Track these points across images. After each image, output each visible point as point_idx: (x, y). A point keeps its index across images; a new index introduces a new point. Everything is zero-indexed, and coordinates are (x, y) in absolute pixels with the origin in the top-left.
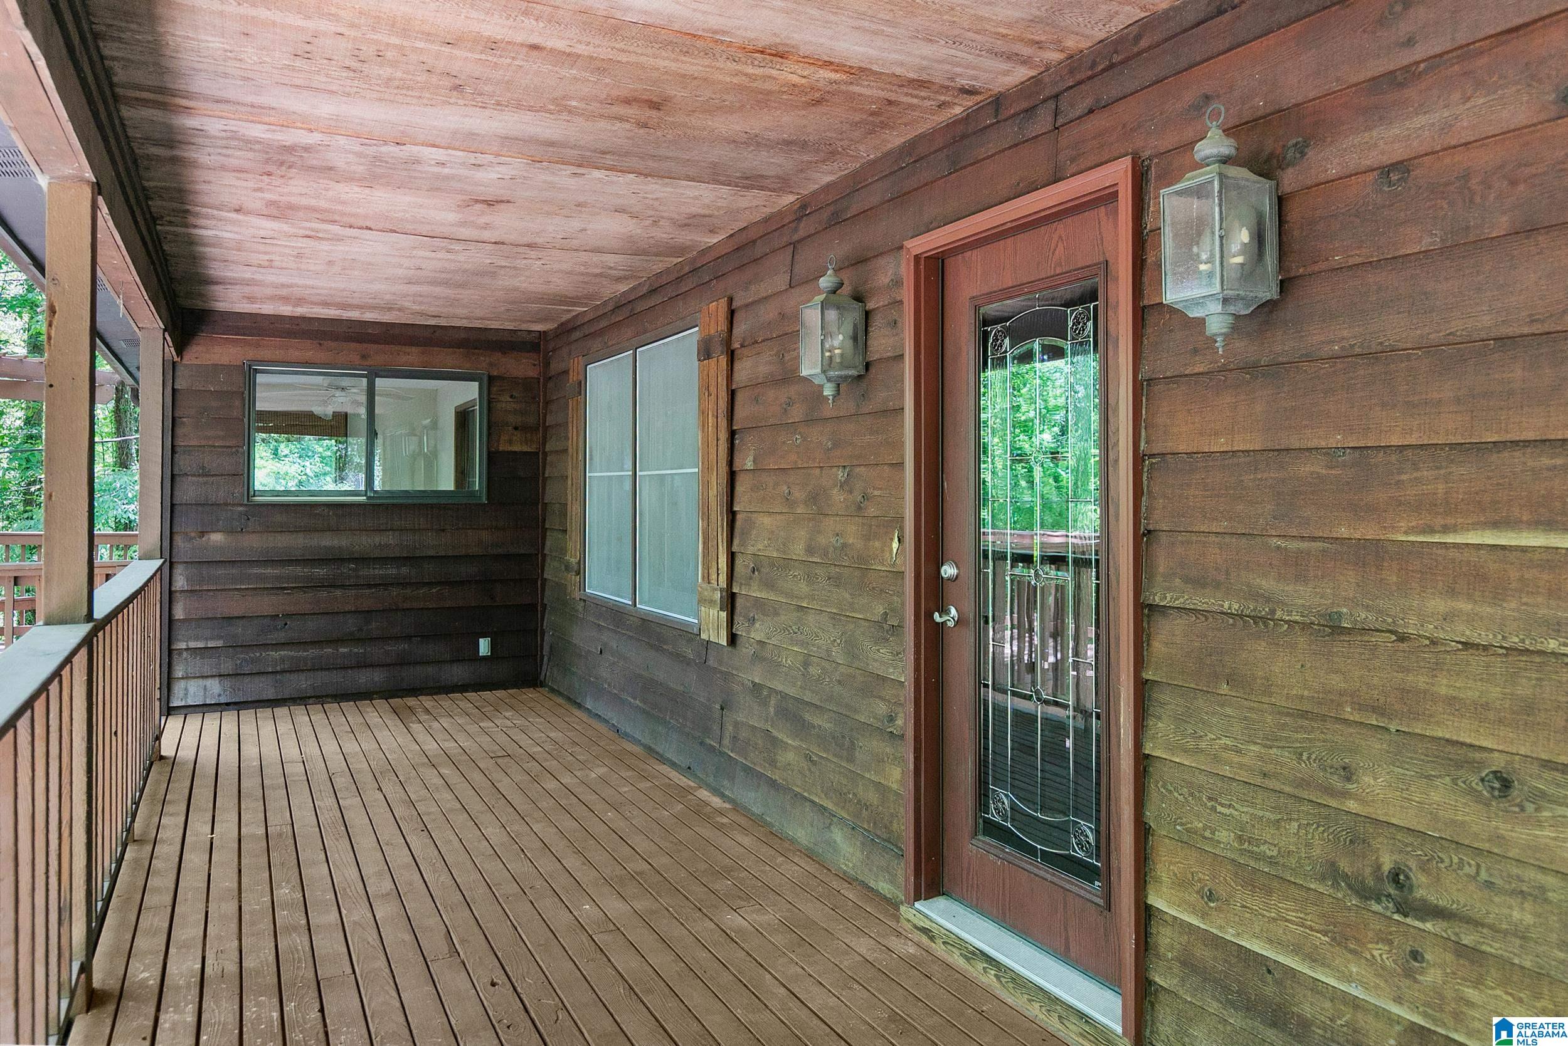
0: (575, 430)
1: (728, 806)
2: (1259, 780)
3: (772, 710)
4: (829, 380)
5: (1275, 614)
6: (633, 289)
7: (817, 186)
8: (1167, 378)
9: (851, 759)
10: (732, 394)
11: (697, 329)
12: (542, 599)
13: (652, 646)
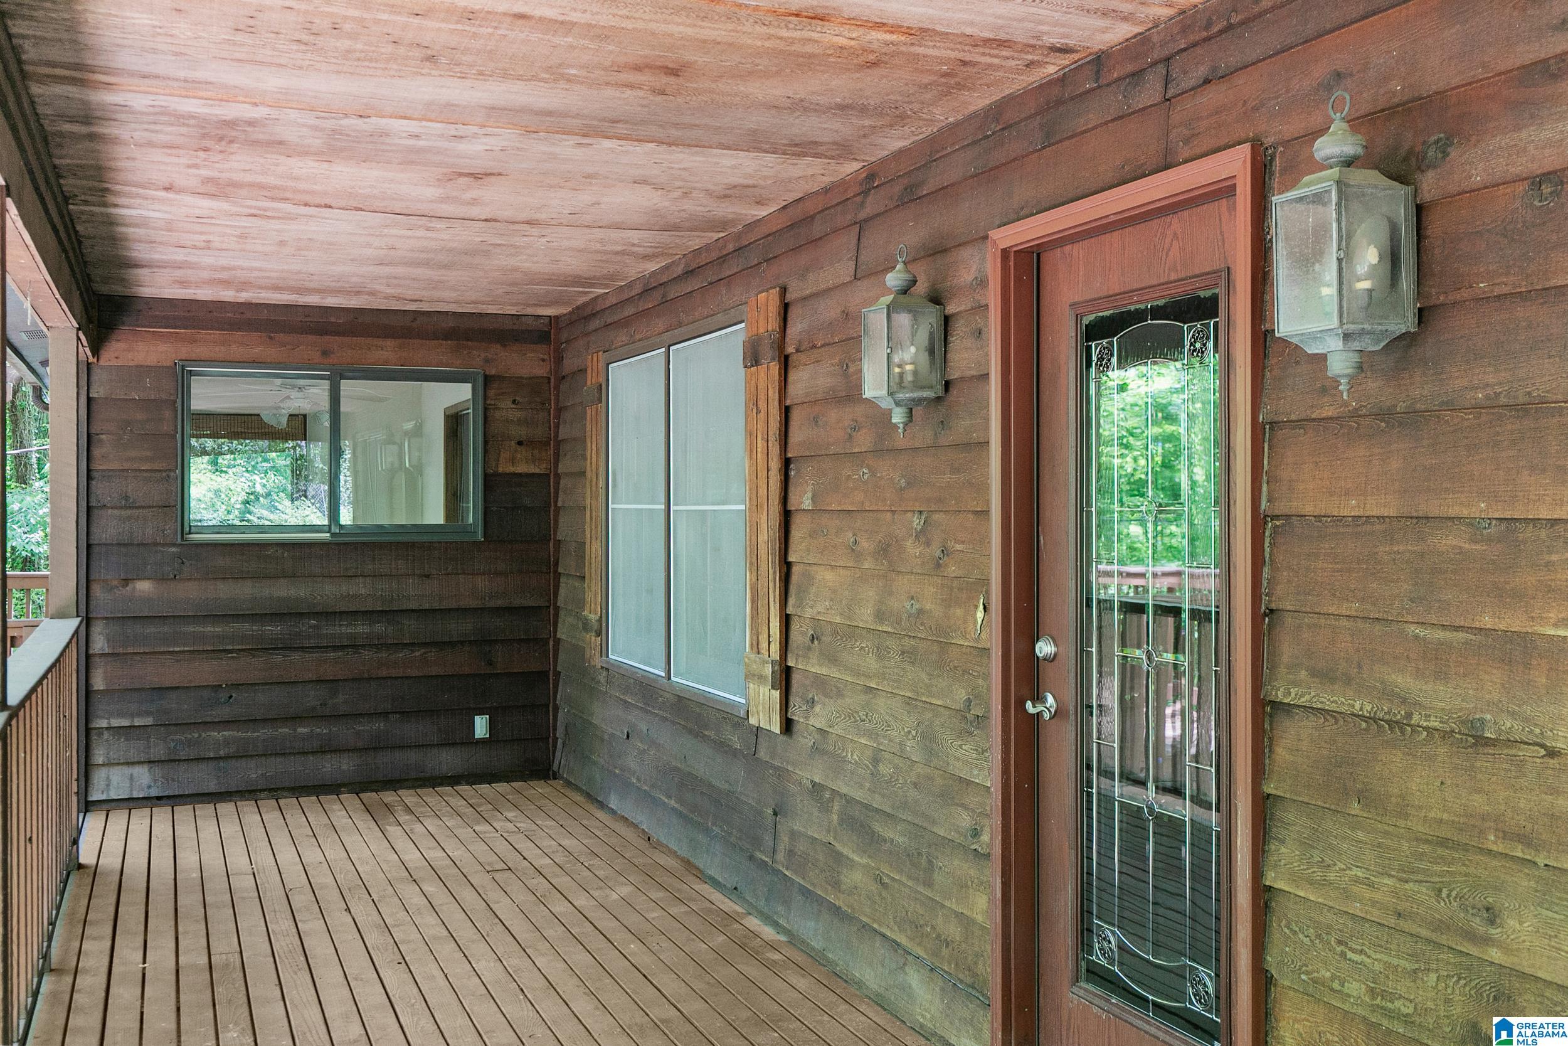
0: (594, 447)
1: (783, 938)
2: (1393, 921)
3: (835, 817)
4: (898, 404)
5: (1411, 719)
6: (666, 268)
7: (886, 153)
8: (1291, 421)
9: (929, 884)
10: (786, 412)
11: (743, 325)
12: (555, 666)
13: (690, 731)
